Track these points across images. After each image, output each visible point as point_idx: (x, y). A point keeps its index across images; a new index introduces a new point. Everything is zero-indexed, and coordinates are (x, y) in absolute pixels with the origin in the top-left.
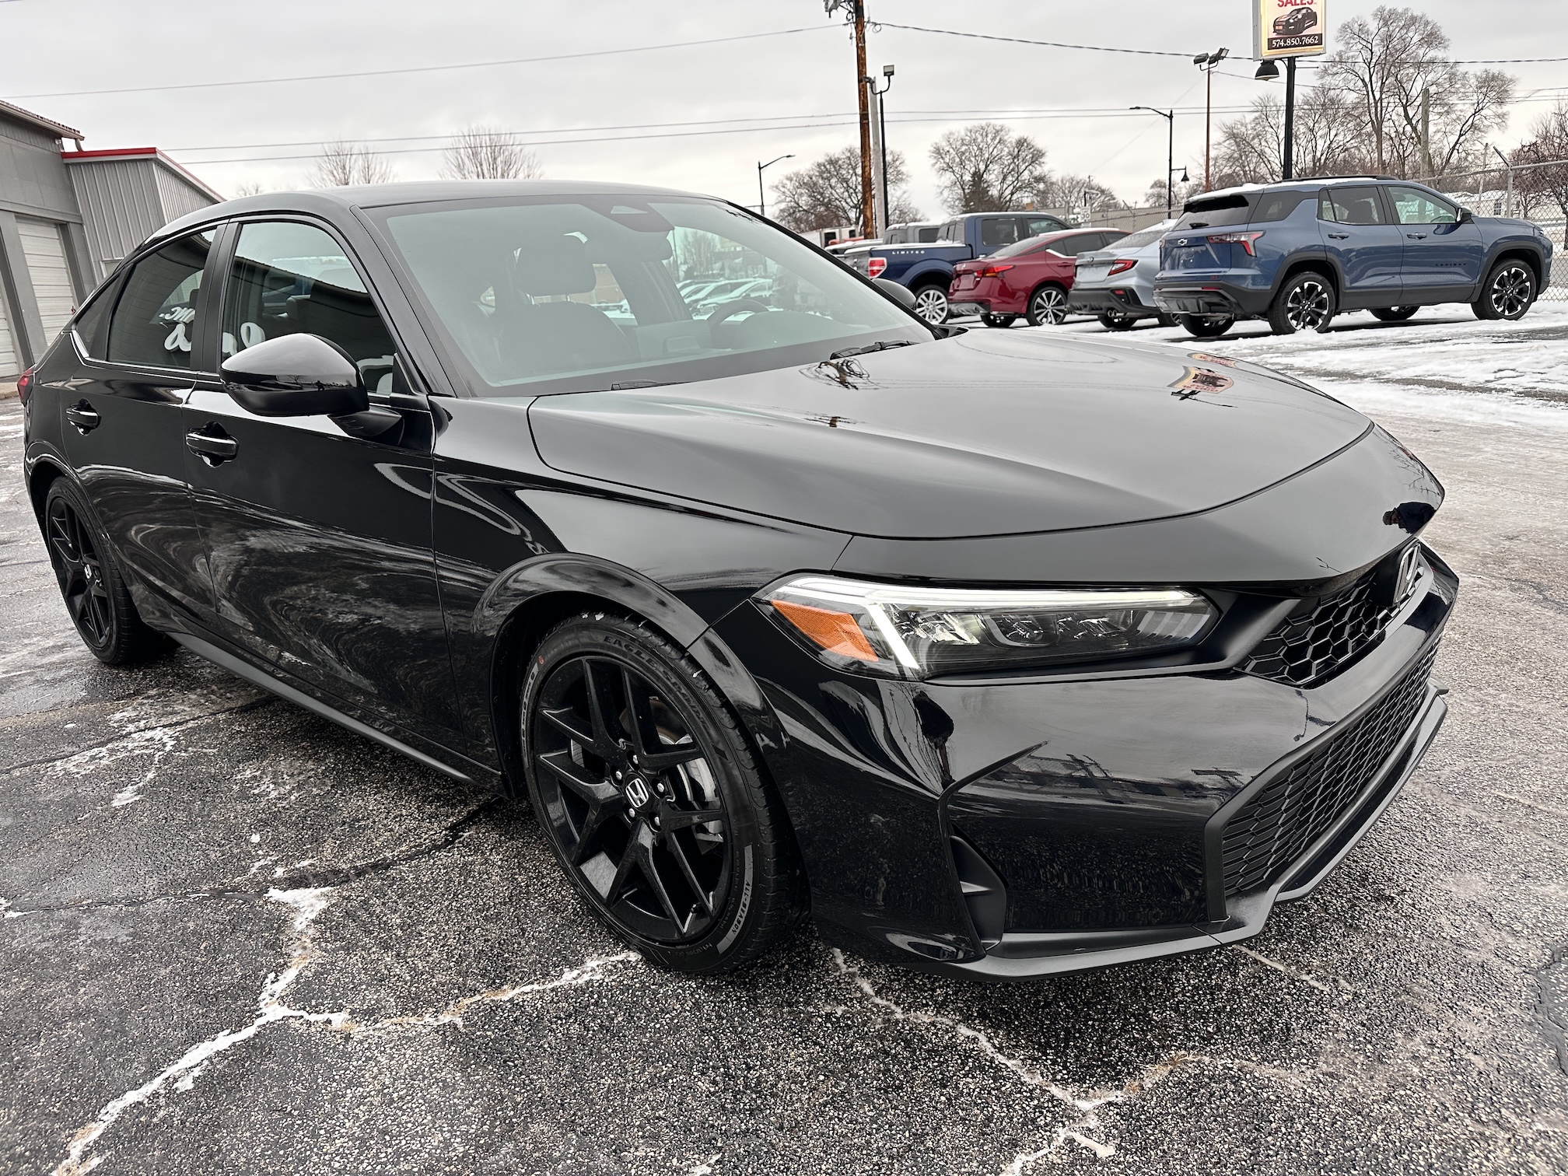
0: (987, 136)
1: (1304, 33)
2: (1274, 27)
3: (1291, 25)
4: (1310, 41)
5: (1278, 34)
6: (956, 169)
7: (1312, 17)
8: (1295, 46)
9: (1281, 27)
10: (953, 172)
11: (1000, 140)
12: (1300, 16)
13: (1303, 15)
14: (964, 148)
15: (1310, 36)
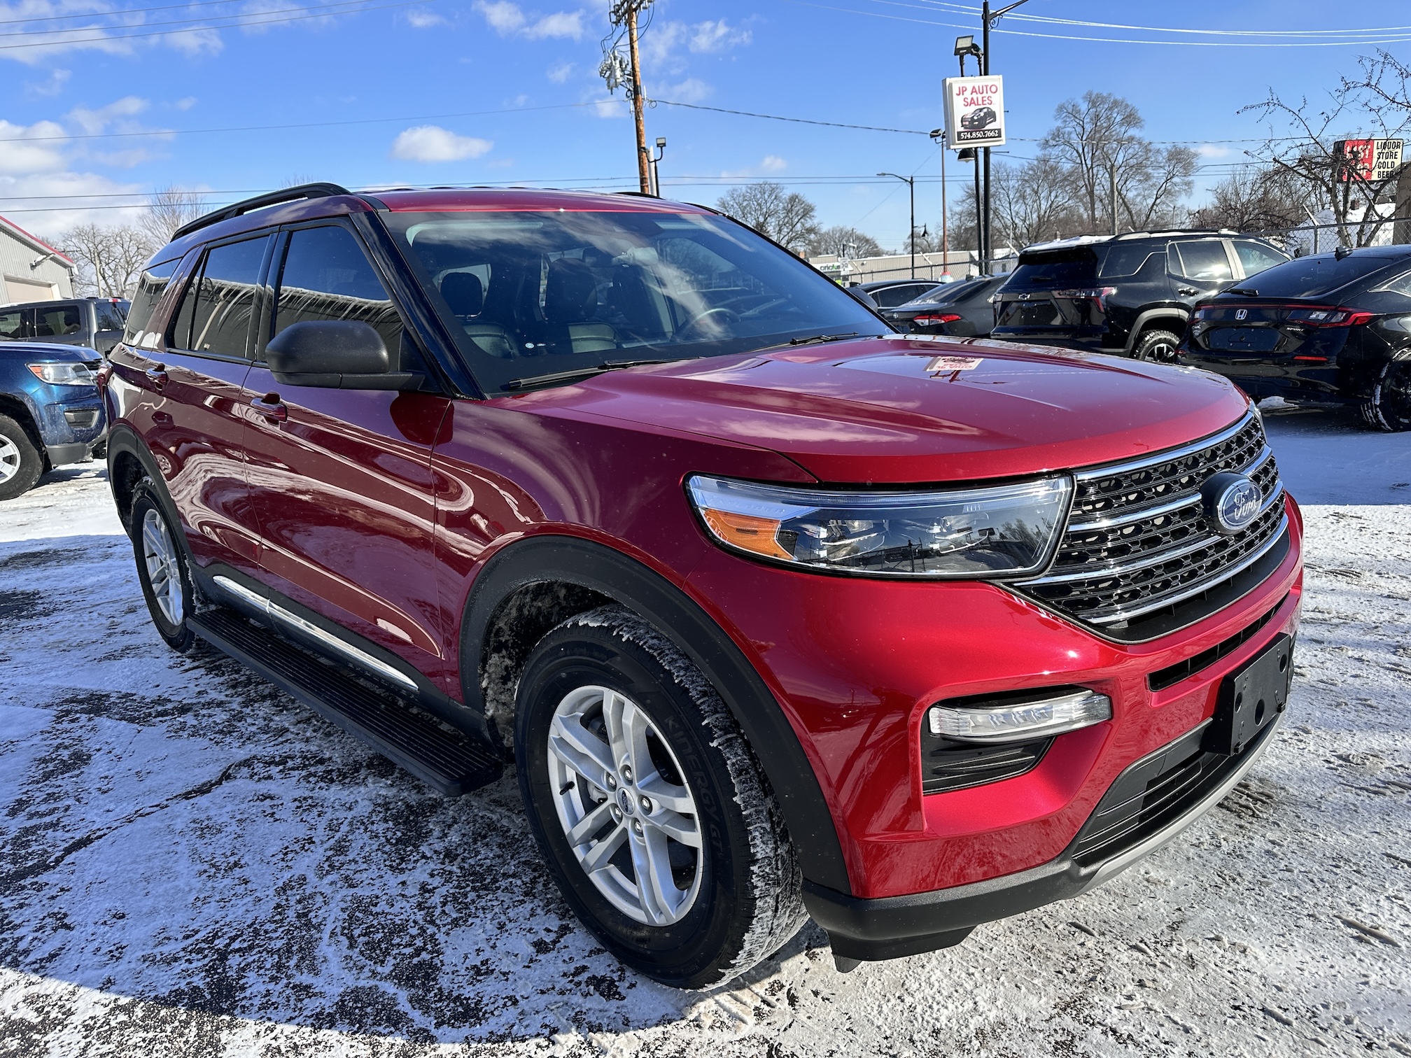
0: (764, 193)
1: (987, 128)
2: (962, 122)
3: (976, 121)
4: (991, 135)
5: (965, 128)
7: (991, 115)
8: (979, 138)
9: (967, 123)
11: (776, 196)
12: (982, 114)
13: (985, 113)
14: (745, 204)
15: (991, 130)
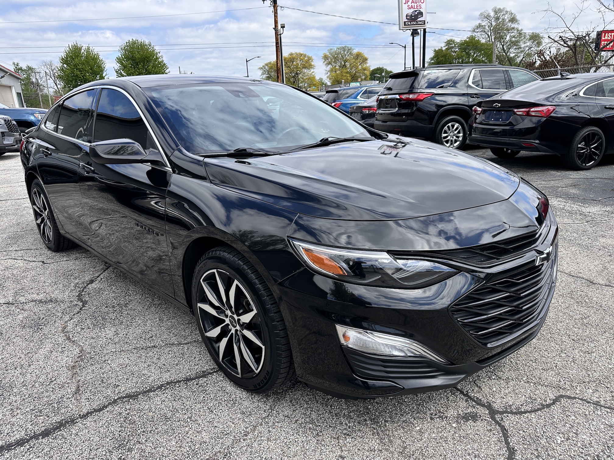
0: (345, 51)
1: (418, 20)
2: (406, 17)
3: (413, 16)
4: (420, 23)
5: (408, 20)
6: (333, 64)
7: (421, 14)
8: (415, 25)
9: (409, 17)
10: (332, 65)
11: (350, 53)
12: (416, 13)
13: (418, 13)
14: (336, 56)
15: (421, 21)
